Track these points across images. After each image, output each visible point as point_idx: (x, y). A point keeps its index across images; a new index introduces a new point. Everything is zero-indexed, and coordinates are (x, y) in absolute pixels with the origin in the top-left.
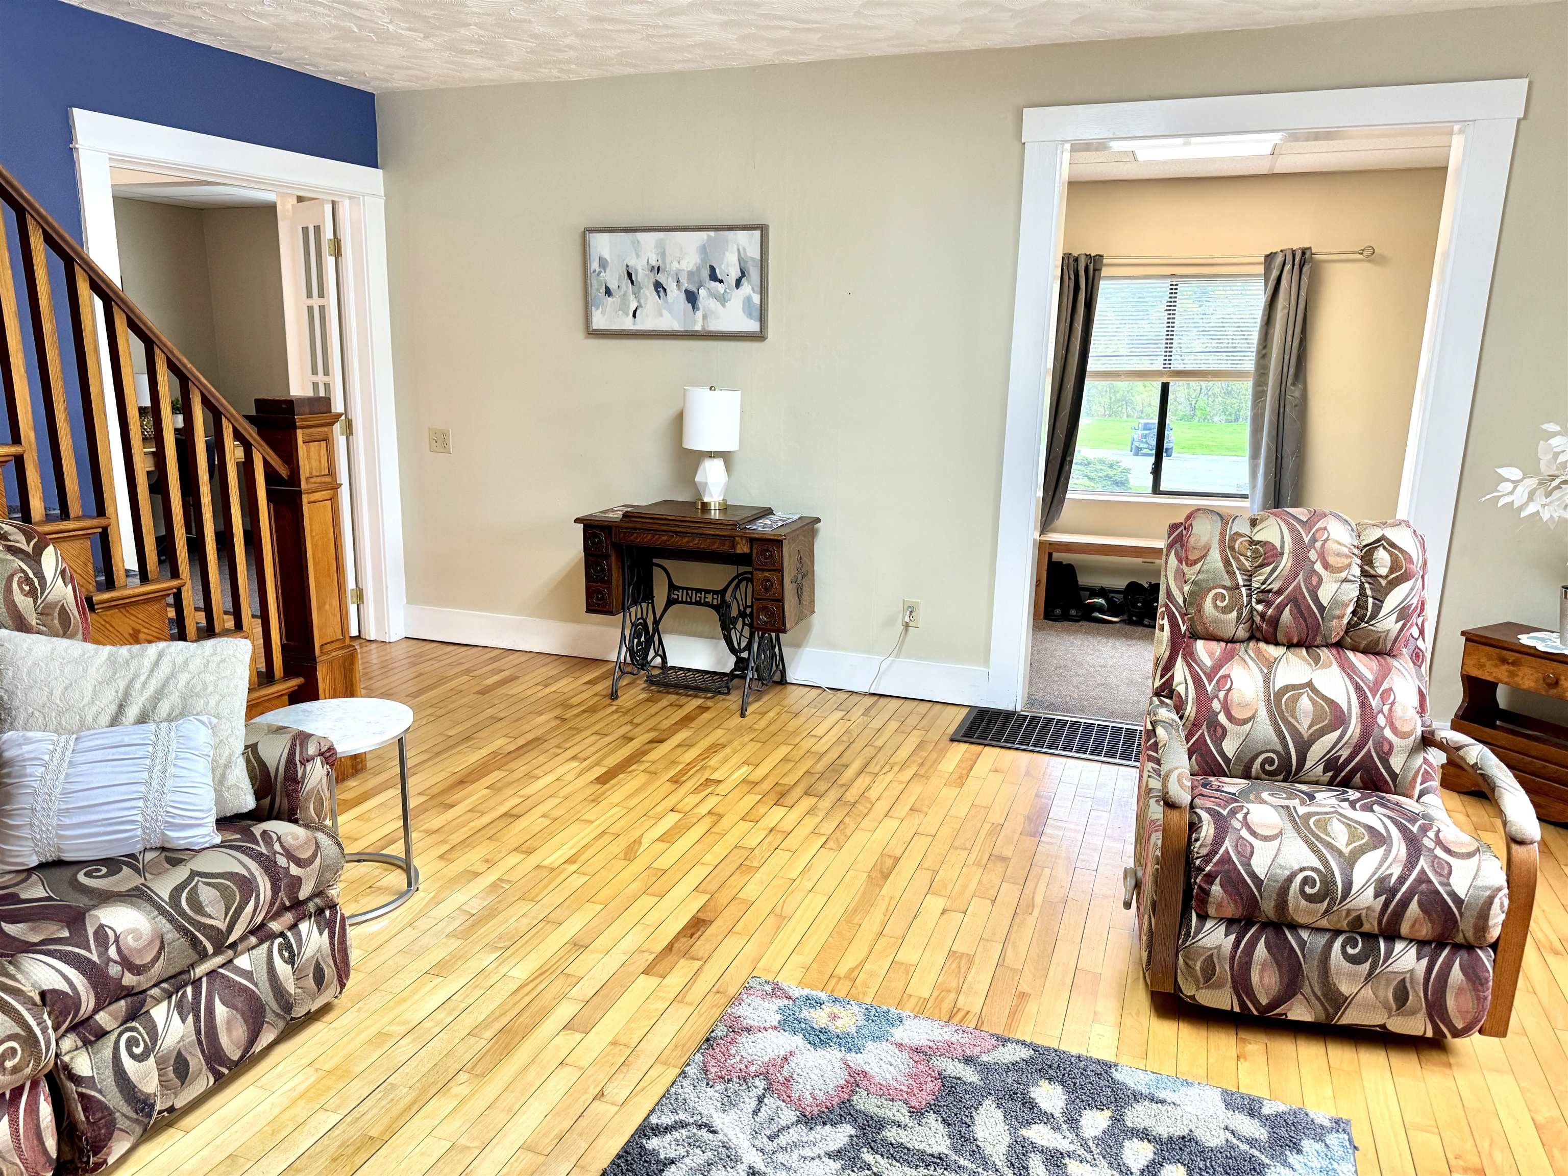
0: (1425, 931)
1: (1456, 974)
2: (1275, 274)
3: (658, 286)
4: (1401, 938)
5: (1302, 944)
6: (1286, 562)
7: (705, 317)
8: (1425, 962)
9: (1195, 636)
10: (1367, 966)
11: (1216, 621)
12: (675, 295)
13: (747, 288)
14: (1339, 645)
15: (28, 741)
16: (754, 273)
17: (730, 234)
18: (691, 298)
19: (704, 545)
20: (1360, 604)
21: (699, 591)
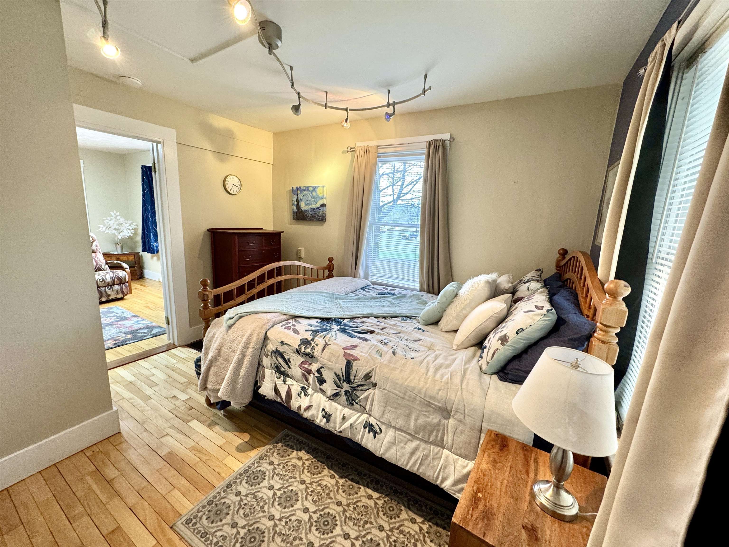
1: (124, 287)
4: (115, 284)
8: (119, 287)
10: (111, 290)
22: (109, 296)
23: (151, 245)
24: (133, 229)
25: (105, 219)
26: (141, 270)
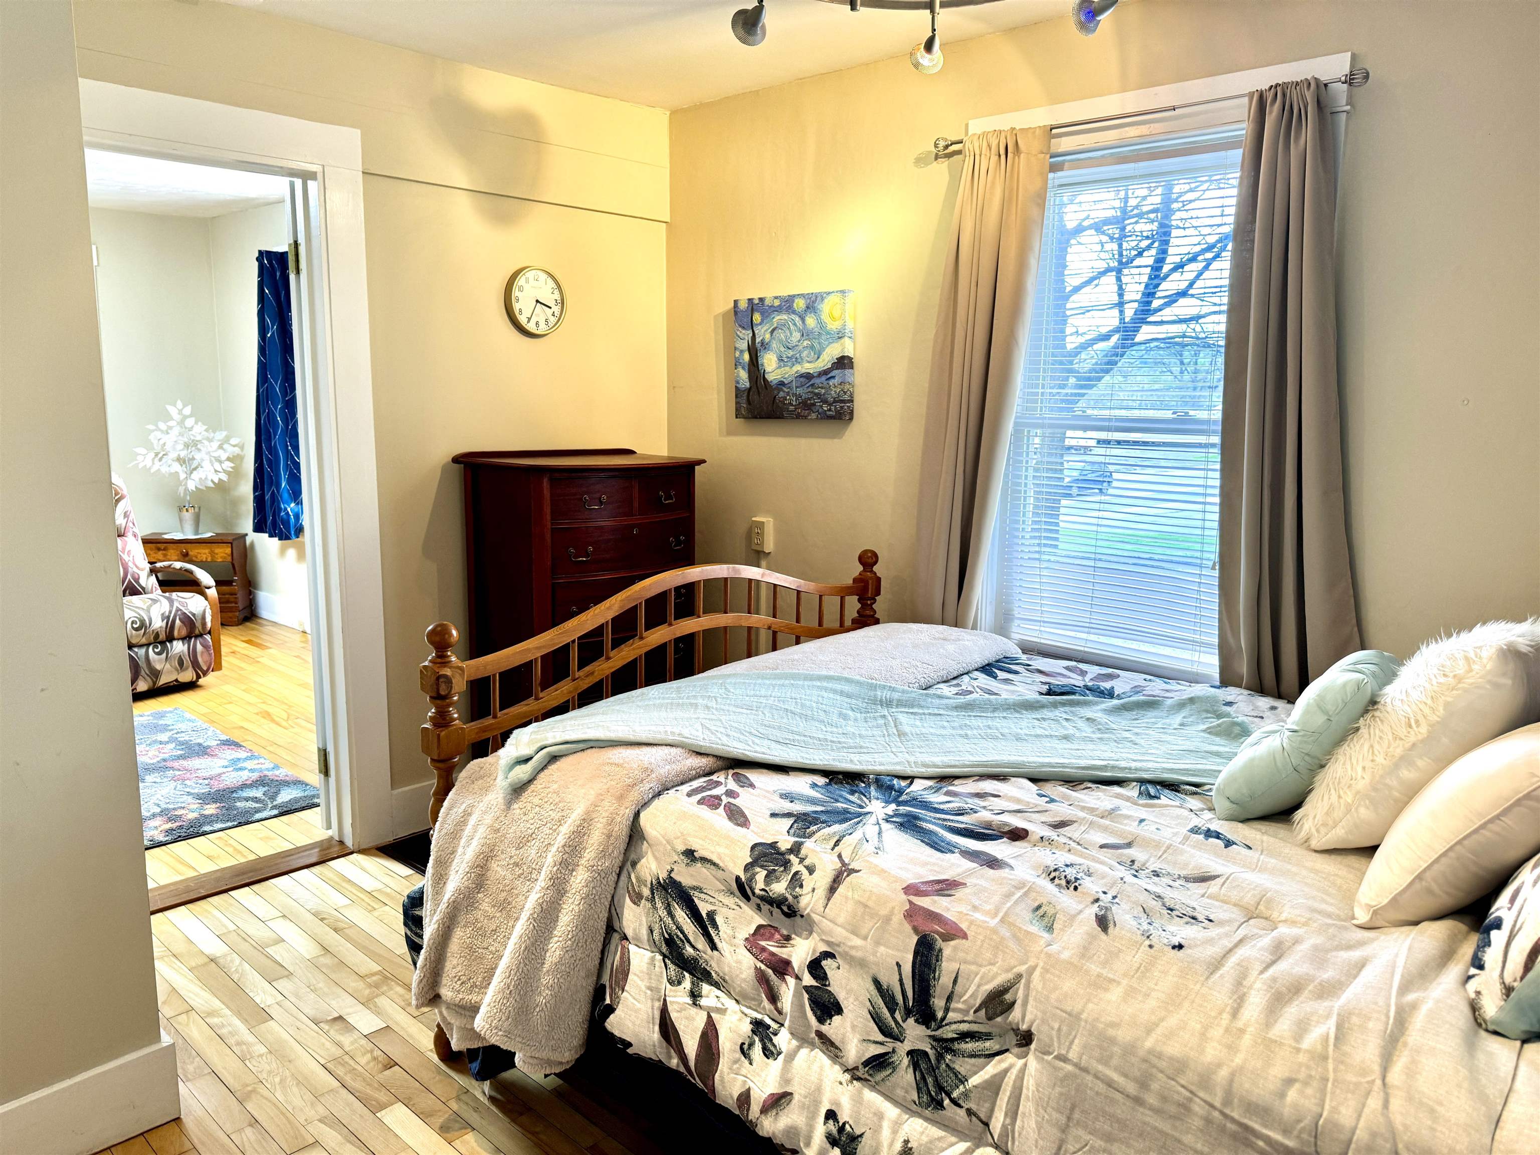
0: (184, 632)
1: (199, 647)
4: (175, 639)
5: (136, 654)
8: (186, 645)
10: (165, 654)
22: (155, 674)
23: (280, 509)
24: (228, 459)
25: (151, 427)
26: (250, 593)
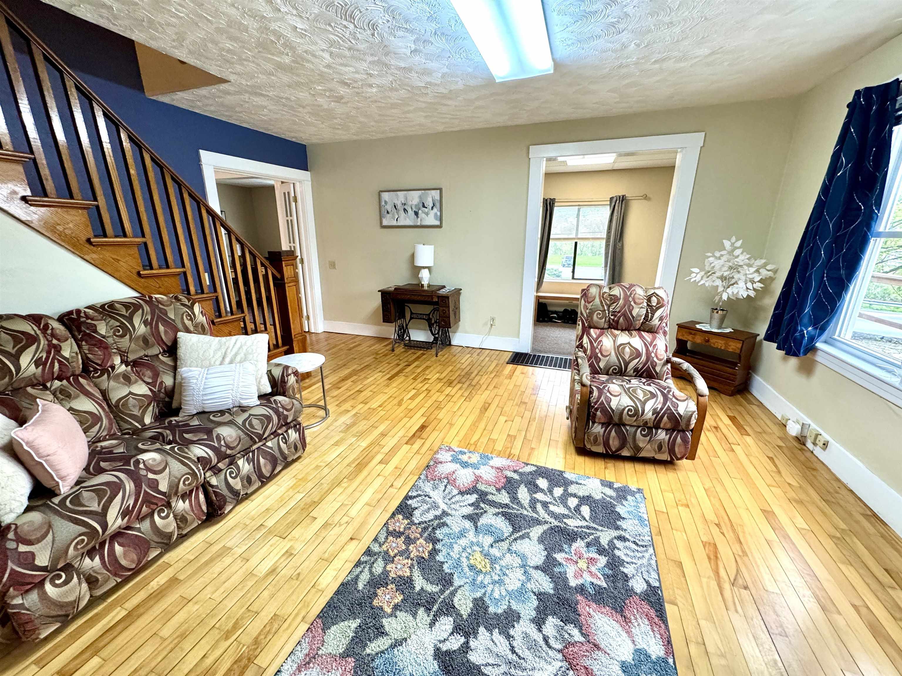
0: (669, 426)
1: (679, 439)
2: (613, 204)
3: (405, 210)
4: (660, 428)
5: (627, 431)
6: (621, 302)
7: (421, 220)
8: (668, 436)
9: (590, 327)
10: (649, 437)
11: (597, 322)
12: (411, 213)
13: (435, 210)
14: (639, 330)
15: (191, 371)
16: (438, 205)
17: (429, 192)
18: (416, 214)
19: (422, 299)
20: (647, 316)
21: (421, 314)
22: (638, 449)
23: (796, 330)
26: (749, 374)
